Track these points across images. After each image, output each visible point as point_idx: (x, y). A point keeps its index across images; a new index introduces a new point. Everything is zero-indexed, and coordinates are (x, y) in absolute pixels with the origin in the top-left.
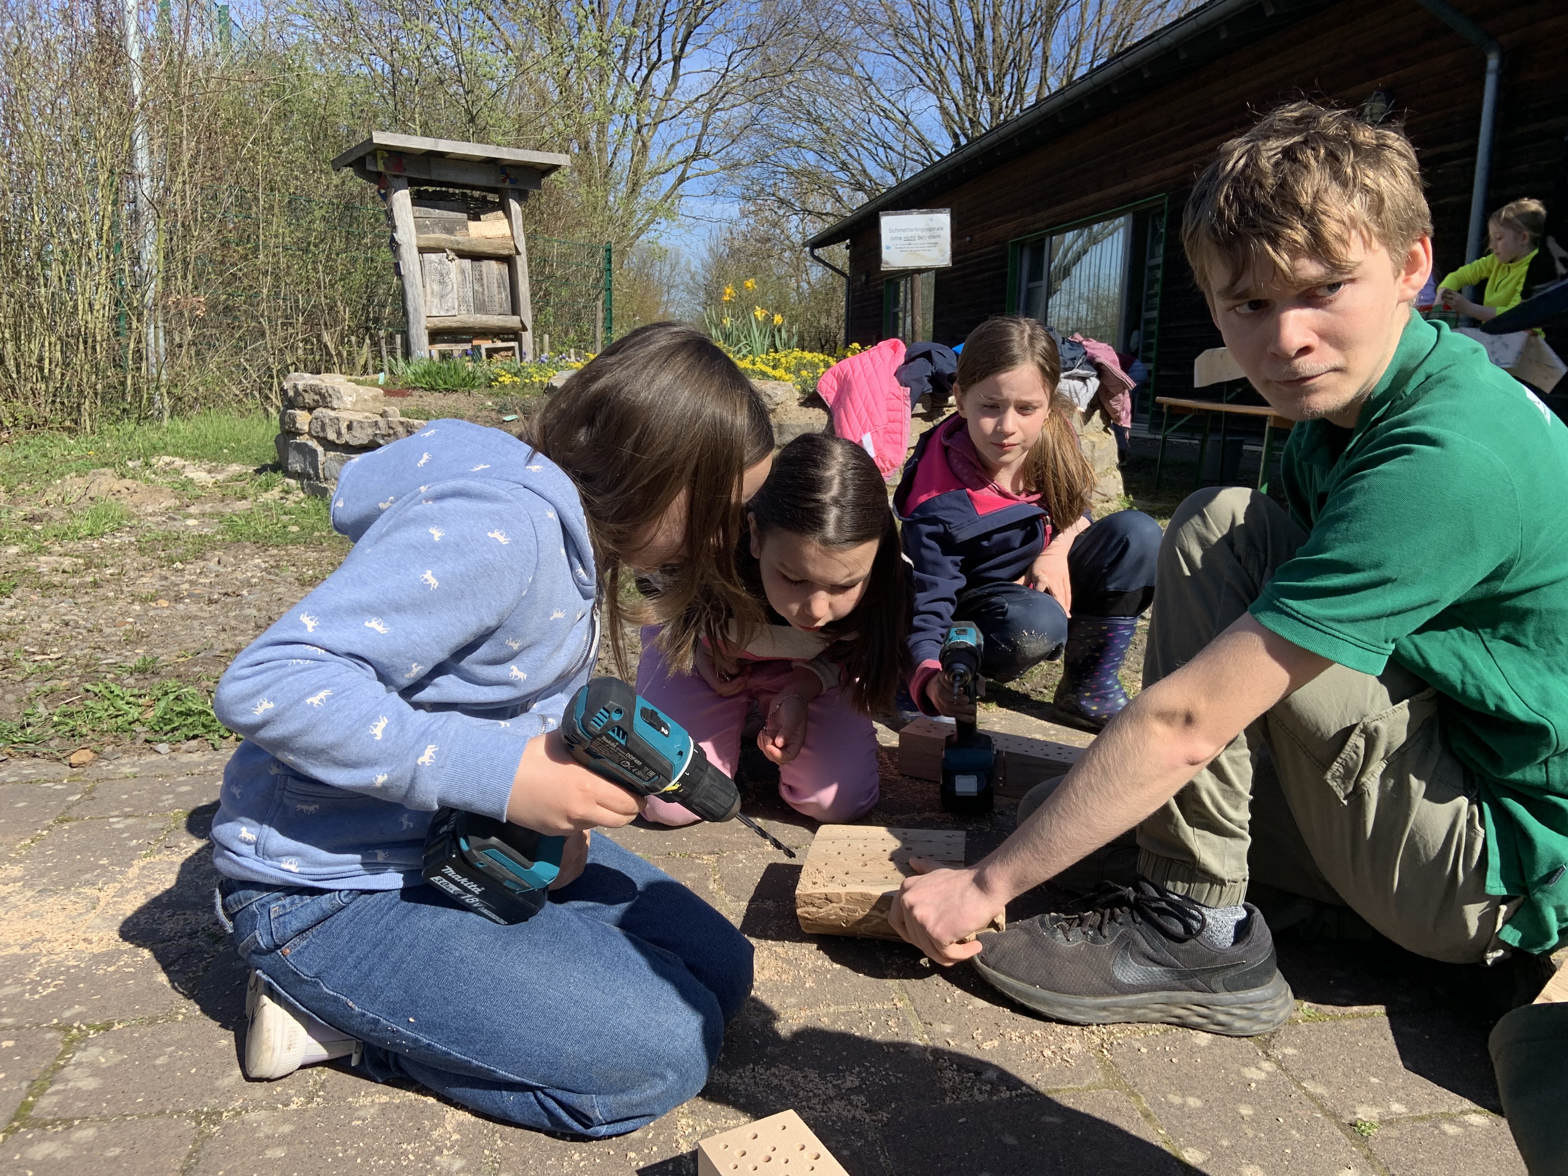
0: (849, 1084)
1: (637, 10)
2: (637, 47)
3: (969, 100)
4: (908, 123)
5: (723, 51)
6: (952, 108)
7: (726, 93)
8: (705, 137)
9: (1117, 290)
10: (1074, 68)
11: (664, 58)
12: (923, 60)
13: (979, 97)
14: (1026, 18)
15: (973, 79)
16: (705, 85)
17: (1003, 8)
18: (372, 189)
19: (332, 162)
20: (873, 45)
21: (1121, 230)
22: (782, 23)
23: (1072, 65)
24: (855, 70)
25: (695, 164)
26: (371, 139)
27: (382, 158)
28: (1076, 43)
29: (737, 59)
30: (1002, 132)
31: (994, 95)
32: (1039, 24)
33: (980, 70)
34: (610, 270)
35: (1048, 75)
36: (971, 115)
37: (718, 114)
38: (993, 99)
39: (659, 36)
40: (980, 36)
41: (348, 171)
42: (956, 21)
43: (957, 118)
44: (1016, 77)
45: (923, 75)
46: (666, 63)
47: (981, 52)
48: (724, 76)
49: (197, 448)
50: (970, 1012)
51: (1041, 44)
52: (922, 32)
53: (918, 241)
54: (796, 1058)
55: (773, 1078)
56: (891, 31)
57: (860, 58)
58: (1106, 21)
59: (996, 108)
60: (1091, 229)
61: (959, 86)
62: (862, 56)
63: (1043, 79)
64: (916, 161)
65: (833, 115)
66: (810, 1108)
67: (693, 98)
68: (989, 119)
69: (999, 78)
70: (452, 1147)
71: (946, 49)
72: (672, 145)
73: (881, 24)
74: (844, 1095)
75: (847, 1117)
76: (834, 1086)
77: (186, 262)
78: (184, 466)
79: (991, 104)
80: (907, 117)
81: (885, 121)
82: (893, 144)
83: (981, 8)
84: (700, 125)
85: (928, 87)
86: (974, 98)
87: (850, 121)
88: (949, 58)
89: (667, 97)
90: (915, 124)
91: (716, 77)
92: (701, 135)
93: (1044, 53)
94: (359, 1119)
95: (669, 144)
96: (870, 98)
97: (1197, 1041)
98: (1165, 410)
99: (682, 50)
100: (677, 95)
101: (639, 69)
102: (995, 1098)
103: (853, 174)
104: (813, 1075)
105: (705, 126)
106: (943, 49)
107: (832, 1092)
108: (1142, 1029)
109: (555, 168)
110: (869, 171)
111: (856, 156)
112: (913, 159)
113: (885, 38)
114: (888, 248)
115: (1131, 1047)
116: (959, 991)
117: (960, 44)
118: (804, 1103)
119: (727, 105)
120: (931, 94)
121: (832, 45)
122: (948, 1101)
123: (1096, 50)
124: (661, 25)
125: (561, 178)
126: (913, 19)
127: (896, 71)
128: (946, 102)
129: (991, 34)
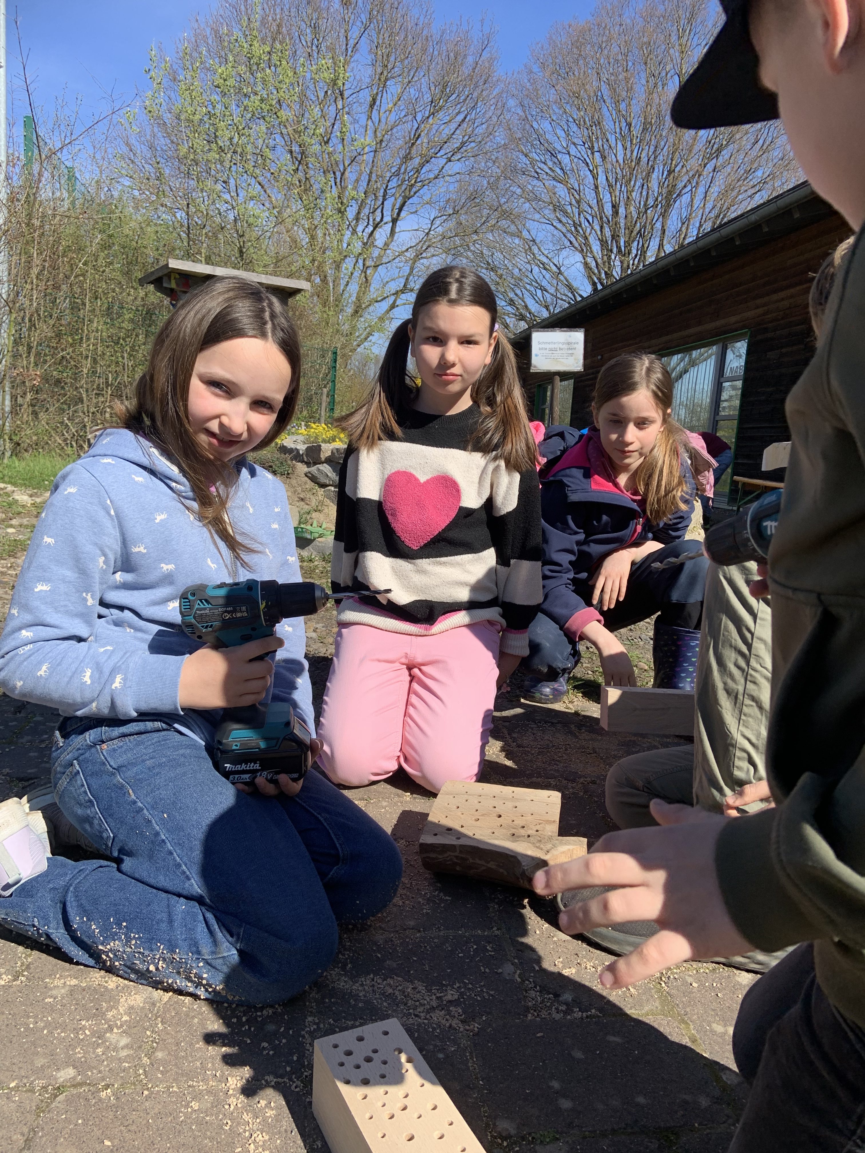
0: (449, 997)
1: (368, 185)
2: (366, 211)
3: (605, 258)
4: (560, 273)
5: (427, 216)
6: (593, 265)
7: (429, 246)
8: (411, 277)
9: (708, 400)
10: (684, 239)
11: (385, 220)
12: (573, 229)
13: (613, 257)
14: (651, 202)
15: (609, 242)
16: (413, 240)
17: (634, 194)
18: (167, 301)
19: (139, 280)
20: (537, 216)
21: (713, 357)
22: (472, 198)
23: (683, 236)
24: (524, 233)
25: (403, 296)
26: (167, 264)
27: (175, 278)
28: (686, 221)
29: (438, 222)
30: (628, 280)
31: (624, 255)
32: (660, 206)
33: (615, 237)
34: (335, 367)
35: (665, 242)
36: (606, 270)
37: (422, 261)
38: (623, 258)
39: (383, 203)
40: (616, 213)
41: (151, 287)
42: (599, 201)
43: (596, 271)
44: (641, 244)
45: (573, 239)
46: (386, 223)
47: (616, 224)
48: (428, 234)
49: (26, 479)
50: (555, 942)
51: (661, 219)
52: (574, 208)
53: (558, 352)
54: (409, 971)
55: (387, 988)
56: (551, 207)
57: (527, 225)
58: (709, 205)
59: (625, 265)
60: (691, 355)
61: (599, 248)
62: (529, 224)
63: (661, 246)
64: (565, 301)
65: (506, 265)
66: (416, 1016)
67: (404, 249)
68: (619, 273)
69: (628, 244)
70: (122, 1026)
71: (591, 222)
72: (387, 282)
73: (543, 201)
74: (444, 1006)
75: (444, 1026)
76: (437, 998)
77: (30, 348)
78: (14, 491)
79: (621, 262)
80: (559, 269)
81: (543, 271)
82: (548, 287)
83: (618, 194)
84: (408, 268)
85: (575, 248)
86: (609, 258)
87: (517, 270)
88: (592, 228)
89: (386, 247)
90: (565, 274)
91: (421, 235)
92: (409, 275)
93: (663, 226)
94: (51, 997)
95: (385, 281)
96: (534, 254)
97: (739, 980)
98: (740, 486)
99: (399, 214)
100: (393, 246)
101: (366, 227)
102: (569, 1017)
103: (517, 308)
104: (421, 988)
105: (412, 269)
106: (588, 221)
107: (434, 1004)
108: (695, 966)
109: (298, 291)
110: (530, 307)
111: (521, 296)
112: (562, 299)
113: (547, 212)
114: (536, 355)
115: (685, 982)
116: (547, 925)
117: (601, 218)
118: (411, 1011)
119: (429, 255)
120: (578, 253)
121: (506, 214)
122: (530, 1016)
123: (701, 226)
124: (384, 196)
125: (304, 300)
126: (568, 199)
127: (553, 235)
128: (589, 260)
129: (624, 212)
